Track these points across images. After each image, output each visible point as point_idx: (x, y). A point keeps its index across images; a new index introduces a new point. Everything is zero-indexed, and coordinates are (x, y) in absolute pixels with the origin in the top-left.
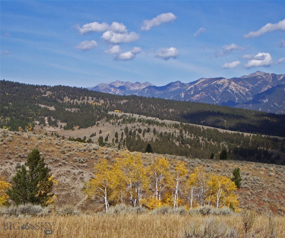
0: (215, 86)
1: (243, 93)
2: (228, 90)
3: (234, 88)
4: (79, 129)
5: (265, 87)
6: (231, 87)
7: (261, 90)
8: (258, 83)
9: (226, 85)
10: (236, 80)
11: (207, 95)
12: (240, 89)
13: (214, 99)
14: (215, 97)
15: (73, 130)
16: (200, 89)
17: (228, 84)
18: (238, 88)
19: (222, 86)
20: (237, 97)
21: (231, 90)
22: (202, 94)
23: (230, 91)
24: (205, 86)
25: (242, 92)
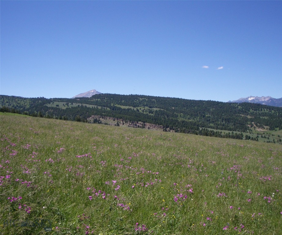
4: (280, 129)
15: (276, 130)
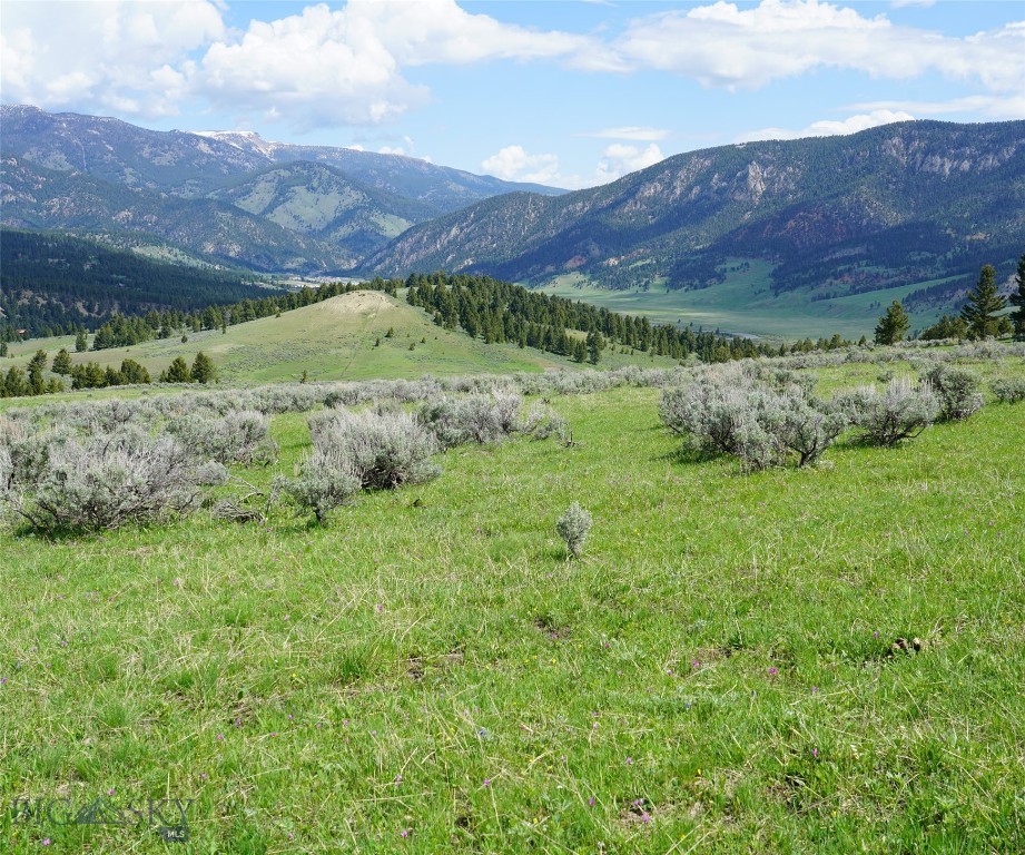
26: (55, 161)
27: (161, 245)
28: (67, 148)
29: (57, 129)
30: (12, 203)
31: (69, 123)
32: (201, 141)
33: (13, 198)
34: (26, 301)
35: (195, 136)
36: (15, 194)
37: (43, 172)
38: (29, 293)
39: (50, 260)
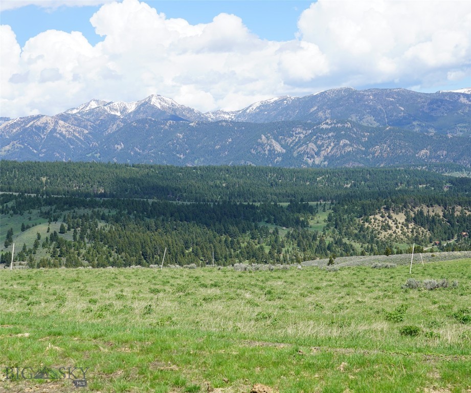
0: (32, 130)
1: (79, 137)
2: (55, 134)
3: (65, 130)
5: (113, 125)
6: (59, 129)
7: (106, 130)
8: (101, 118)
9: (51, 126)
10: (64, 117)
11: (23, 146)
12: (74, 131)
13: (35, 151)
14: (35, 147)
16: (7, 137)
17: (53, 124)
18: (71, 130)
19: (44, 128)
20: (72, 145)
21: (61, 134)
22: (14, 145)
23: (58, 136)
24: (14, 131)
25: (77, 135)
26: (367, 122)
27: (462, 171)
28: (374, 112)
29: (367, 100)
30: (350, 151)
31: (374, 95)
32: (461, 96)
33: (350, 149)
34: (458, 213)
35: (457, 93)
36: (351, 145)
37: (366, 129)
38: (459, 208)
39: (420, 186)
